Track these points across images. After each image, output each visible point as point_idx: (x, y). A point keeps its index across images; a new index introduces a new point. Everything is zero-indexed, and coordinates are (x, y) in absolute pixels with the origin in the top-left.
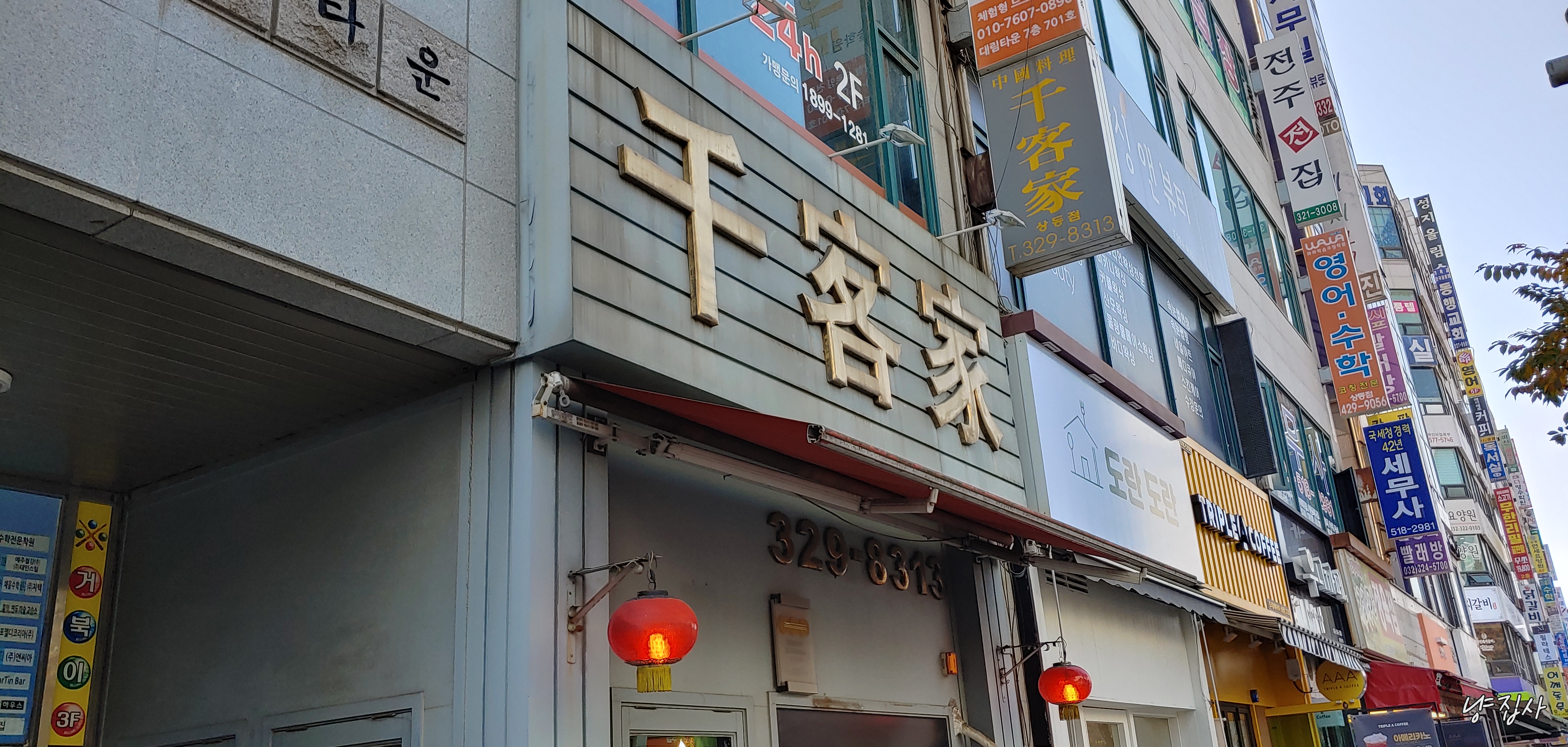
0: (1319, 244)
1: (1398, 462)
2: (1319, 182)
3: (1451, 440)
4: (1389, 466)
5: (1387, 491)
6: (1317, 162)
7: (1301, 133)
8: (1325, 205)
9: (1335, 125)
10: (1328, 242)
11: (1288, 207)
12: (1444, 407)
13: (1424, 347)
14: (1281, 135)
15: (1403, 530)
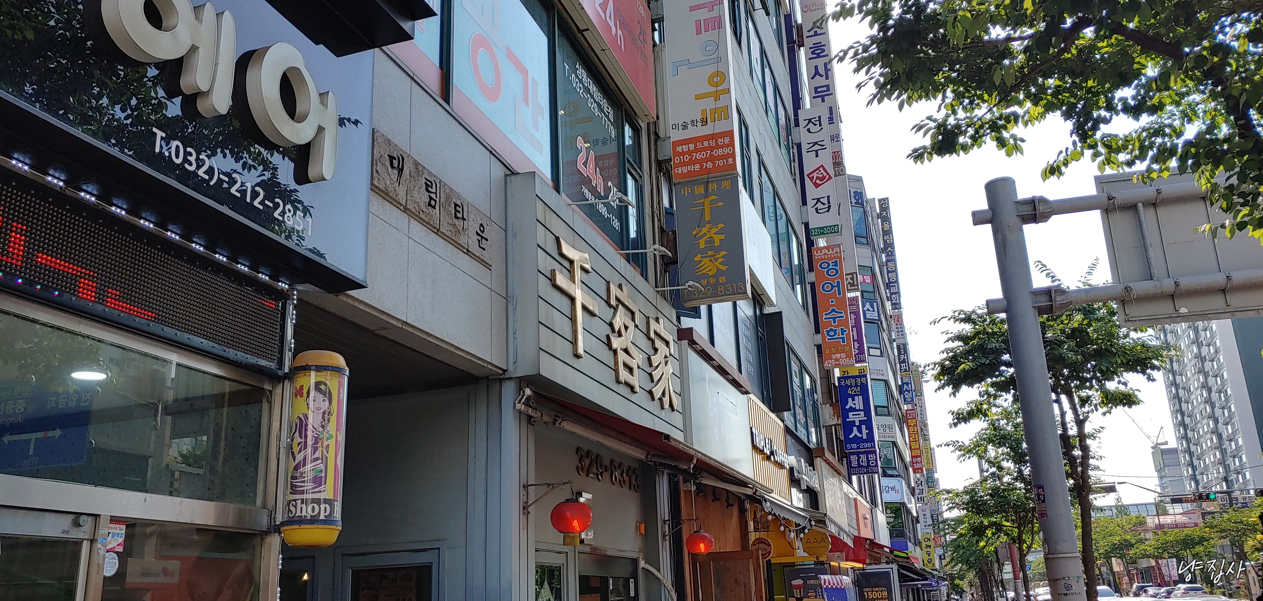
0: (823, 252)
1: (856, 402)
2: (828, 211)
3: (883, 375)
4: (850, 404)
5: (848, 420)
6: (828, 197)
7: (821, 176)
8: (830, 227)
9: (842, 171)
10: (829, 251)
11: (807, 225)
12: (881, 351)
13: (873, 308)
14: (808, 175)
15: (854, 446)
